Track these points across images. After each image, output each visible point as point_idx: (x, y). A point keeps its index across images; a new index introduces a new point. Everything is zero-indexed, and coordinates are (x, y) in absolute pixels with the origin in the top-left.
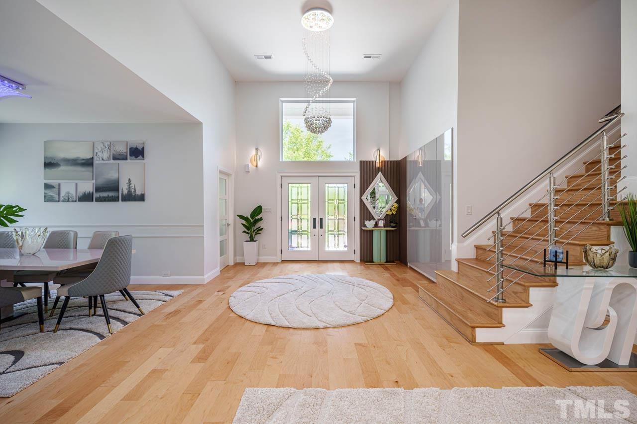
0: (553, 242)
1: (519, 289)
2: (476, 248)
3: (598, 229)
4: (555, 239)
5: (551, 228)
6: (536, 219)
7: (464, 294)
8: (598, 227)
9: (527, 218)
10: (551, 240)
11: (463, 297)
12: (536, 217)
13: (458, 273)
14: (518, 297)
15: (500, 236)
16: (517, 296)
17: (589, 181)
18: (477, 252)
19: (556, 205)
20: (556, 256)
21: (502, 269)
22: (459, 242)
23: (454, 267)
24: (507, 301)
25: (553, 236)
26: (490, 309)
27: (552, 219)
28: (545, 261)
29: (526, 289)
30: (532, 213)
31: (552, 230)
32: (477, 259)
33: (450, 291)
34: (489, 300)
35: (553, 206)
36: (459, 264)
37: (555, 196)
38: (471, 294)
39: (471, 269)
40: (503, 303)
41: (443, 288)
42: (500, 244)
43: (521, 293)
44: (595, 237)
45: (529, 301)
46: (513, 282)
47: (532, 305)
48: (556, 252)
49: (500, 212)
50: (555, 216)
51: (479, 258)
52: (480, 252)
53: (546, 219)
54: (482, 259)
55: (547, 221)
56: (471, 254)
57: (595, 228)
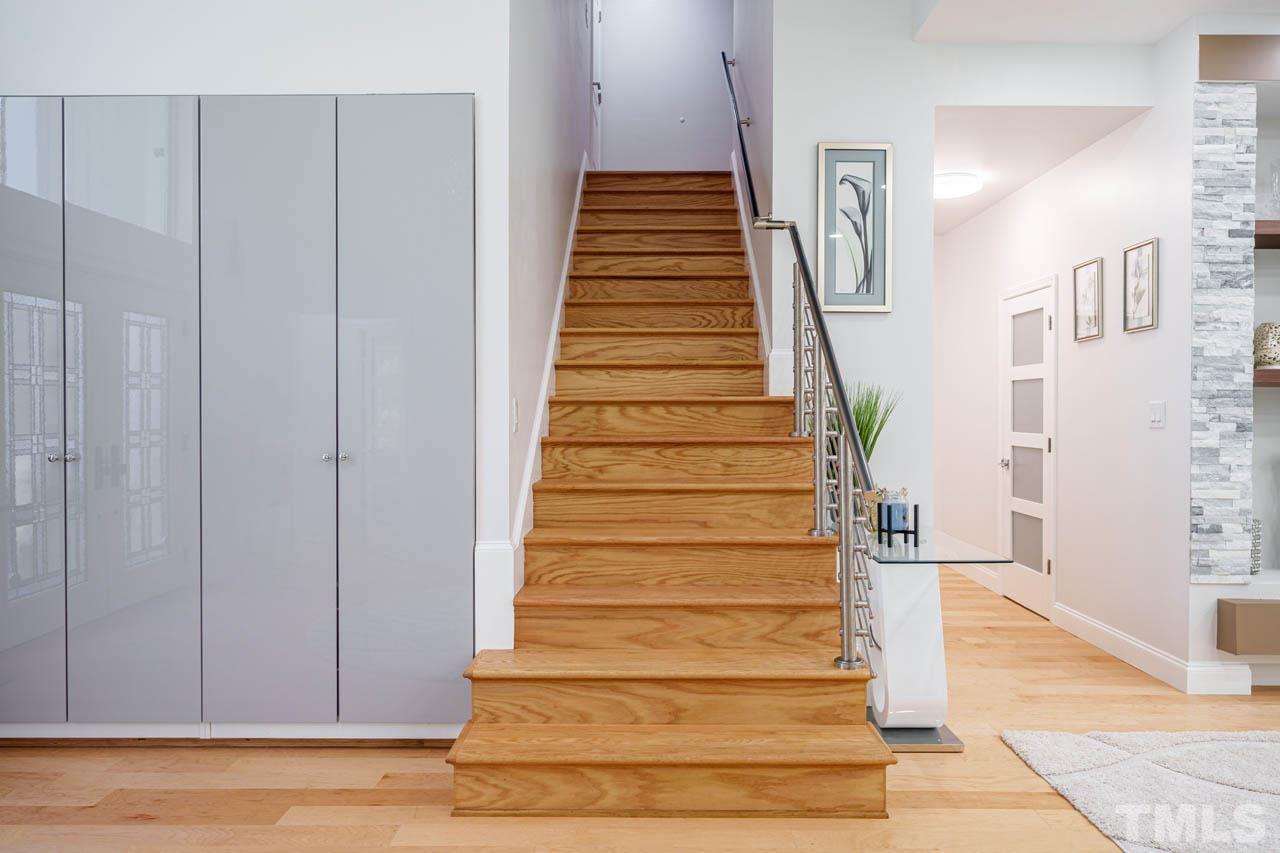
44: (790, 474)
57: (788, 454)
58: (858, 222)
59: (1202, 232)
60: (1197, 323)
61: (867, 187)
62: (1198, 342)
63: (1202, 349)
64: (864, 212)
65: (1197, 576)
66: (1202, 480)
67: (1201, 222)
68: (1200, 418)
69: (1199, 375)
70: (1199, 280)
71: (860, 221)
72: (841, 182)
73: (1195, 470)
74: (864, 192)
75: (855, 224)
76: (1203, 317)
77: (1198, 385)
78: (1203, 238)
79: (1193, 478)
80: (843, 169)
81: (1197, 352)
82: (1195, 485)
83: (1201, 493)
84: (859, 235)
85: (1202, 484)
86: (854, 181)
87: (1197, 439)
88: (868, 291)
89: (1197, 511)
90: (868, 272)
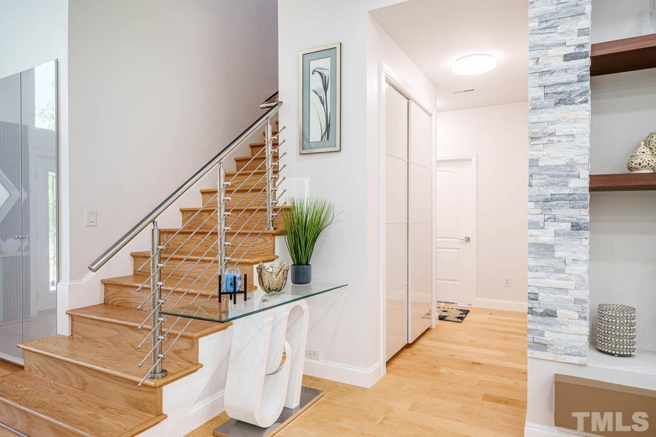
0: (224, 263)
1: (184, 344)
2: (105, 284)
3: (263, 241)
4: (226, 258)
5: (221, 243)
6: (188, 231)
7: (89, 378)
8: (264, 238)
9: (178, 230)
10: (221, 261)
11: (84, 386)
12: (190, 228)
13: (71, 337)
14: (183, 358)
15: (157, 262)
16: (181, 357)
17: (240, 182)
18: (106, 291)
19: (227, 211)
20: (234, 284)
21: (162, 319)
22: (72, 278)
23: (63, 327)
24: (169, 370)
25: (224, 255)
26: (140, 395)
27: (222, 230)
28: (220, 293)
29: (193, 343)
30: (184, 221)
31: (223, 245)
32: (106, 304)
33: (55, 379)
34: (141, 380)
35: (223, 210)
36: (72, 320)
37: (225, 196)
38: (101, 376)
39: (99, 325)
40: (163, 377)
41: (40, 376)
42: (157, 277)
43: (186, 350)
44: (261, 252)
45: (198, 360)
46: (177, 335)
47: (202, 366)
48: (235, 278)
49: (156, 220)
50: (225, 226)
51: (110, 302)
52: (112, 290)
53: (216, 231)
54: (116, 303)
55: (216, 233)
56: (96, 297)
57: (261, 240)
58: (322, 96)
59: (537, 61)
60: (532, 138)
61: (327, 74)
62: (535, 154)
63: (537, 160)
64: (326, 89)
65: (533, 351)
66: (537, 271)
67: (535, 54)
68: (535, 218)
69: (534, 182)
70: (534, 102)
71: (323, 96)
72: (313, 73)
73: (532, 262)
74: (325, 77)
75: (320, 98)
76: (537, 133)
77: (535, 190)
78: (538, 66)
79: (531, 269)
80: (314, 65)
81: (533, 163)
82: (531, 274)
83: (534, 281)
84: (323, 104)
85: (538, 274)
86: (319, 70)
87: (531, 236)
88: (328, 139)
89: (532, 296)
90: (328, 126)
